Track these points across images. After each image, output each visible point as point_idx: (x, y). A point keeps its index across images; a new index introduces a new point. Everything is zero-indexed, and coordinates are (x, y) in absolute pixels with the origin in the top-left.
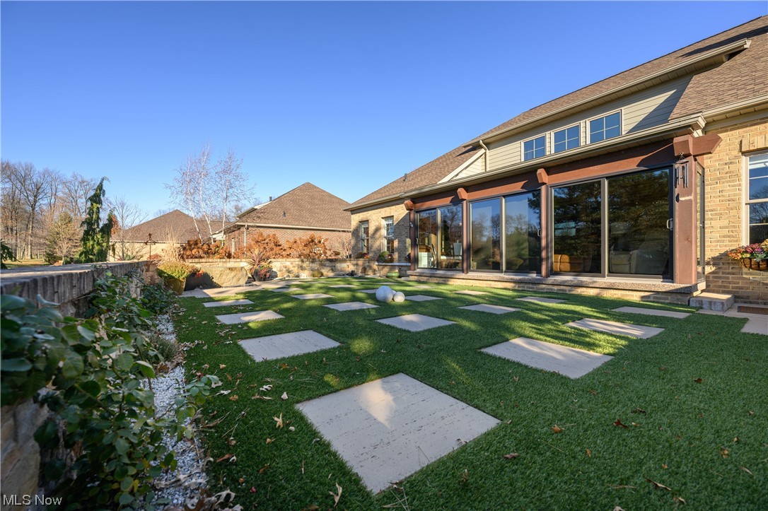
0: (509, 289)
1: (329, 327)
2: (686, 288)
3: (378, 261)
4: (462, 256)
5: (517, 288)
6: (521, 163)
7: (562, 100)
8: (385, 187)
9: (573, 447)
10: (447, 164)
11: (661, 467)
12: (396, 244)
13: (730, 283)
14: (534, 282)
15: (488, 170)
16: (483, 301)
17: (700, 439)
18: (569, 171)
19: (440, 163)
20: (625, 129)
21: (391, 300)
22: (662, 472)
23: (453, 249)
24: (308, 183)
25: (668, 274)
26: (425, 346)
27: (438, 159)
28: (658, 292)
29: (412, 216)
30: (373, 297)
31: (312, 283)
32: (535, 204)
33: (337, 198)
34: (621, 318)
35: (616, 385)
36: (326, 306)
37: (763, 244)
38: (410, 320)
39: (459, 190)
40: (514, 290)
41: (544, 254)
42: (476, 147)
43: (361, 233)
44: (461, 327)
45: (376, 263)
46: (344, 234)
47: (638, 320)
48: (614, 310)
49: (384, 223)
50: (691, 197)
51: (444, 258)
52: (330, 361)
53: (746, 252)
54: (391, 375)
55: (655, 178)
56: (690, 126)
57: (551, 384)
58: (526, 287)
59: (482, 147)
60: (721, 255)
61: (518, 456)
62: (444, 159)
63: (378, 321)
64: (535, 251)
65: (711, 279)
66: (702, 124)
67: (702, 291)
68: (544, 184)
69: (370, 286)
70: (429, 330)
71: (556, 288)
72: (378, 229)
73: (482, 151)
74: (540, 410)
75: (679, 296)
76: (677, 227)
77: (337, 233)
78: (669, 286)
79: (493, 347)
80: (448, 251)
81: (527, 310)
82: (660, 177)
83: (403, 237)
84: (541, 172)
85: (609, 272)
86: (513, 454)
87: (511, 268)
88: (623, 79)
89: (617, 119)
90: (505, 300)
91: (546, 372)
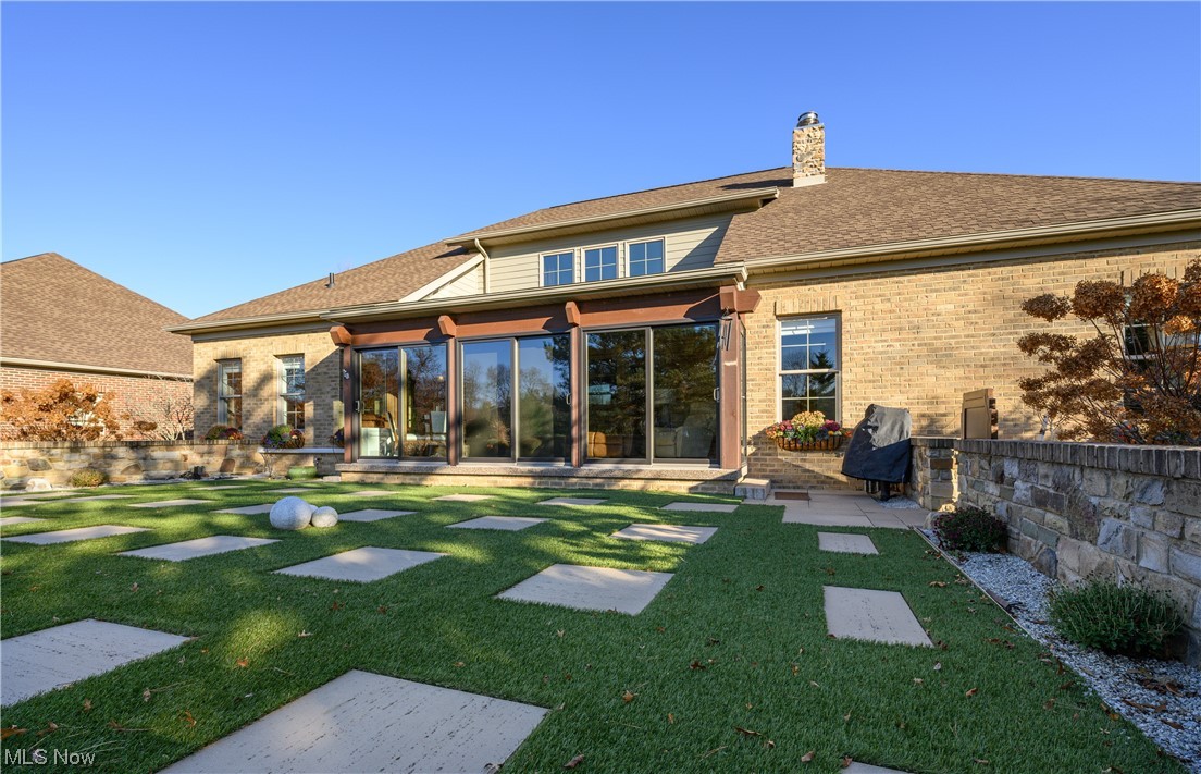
0: (524, 488)
1: (148, 604)
2: (732, 473)
3: (264, 444)
4: (447, 435)
5: (537, 486)
6: (539, 289)
7: (594, 204)
8: (282, 294)
9: (651, 717)
10: (417, 270)
11: (746, 709)
12: (309, 410)
13: (767, 465)
14: (562, 475)
15: (488, 291)
16: (489, 511)
17: (772, 660)
18: (607, 310)
19: (404, 265)
20: (669, 264)
21: (306, 524)
22: (748, 714)
23: (429, 422)
24: (53, 255)
25: (714, 457)
26: (396, 607)
27: (399, 257)
28: (706, 481)
29: (347, 358)
30: (262, 523)
31: (74, 501)
32: (561, 355)
33: (149, 301)
34: (671, 518)
35: (684, 613)
36: (129, 554)
37: (794, 420)
38: (356, 562)
39: (443, 318)
40: (532, 489)
41: (575, 432)
42: (467, 249)
43: (222, 384)
44: (454, 562)
45: (262, 450)
46: (171, 385)
47: (689, 520)
48: (664, 508)
49: (281, 367)
50: (735, 363)
51: (412, 437)
52: (164, 684)
53: (780, 430)
54: (331, 680)
55: (695, 335)
56: (734, 275)
57: (609, 630)
58: (550, 483)
59: (479, 252)
60: (761, 433)
61: (584, 758)
62: (410, 259)
63: (283, 571)
64: (563, 425)
65: (752, 461)
66: (745, 276)
67: (745, 477)
68: (575, 325)
69: (250, 499)
70: (398, 576)
71: (591, 482)
72: (266, 378)
73: (478, 258)
74: (601, 673)
75: (726, 485)
76: (723, 398)
77: (150, 382)
78: (717, 473)
79: (517, 586)
80: (418, 426)
81: (557, 519)
82: (700, 334)
83: (327, 398)
84: (571, 305)
85: (656, 457)
86: (577, 758)
87: (527, 454)
88: (665, 196)
89: (658, 249)
90: (523, 506)
91: (599, 613)
